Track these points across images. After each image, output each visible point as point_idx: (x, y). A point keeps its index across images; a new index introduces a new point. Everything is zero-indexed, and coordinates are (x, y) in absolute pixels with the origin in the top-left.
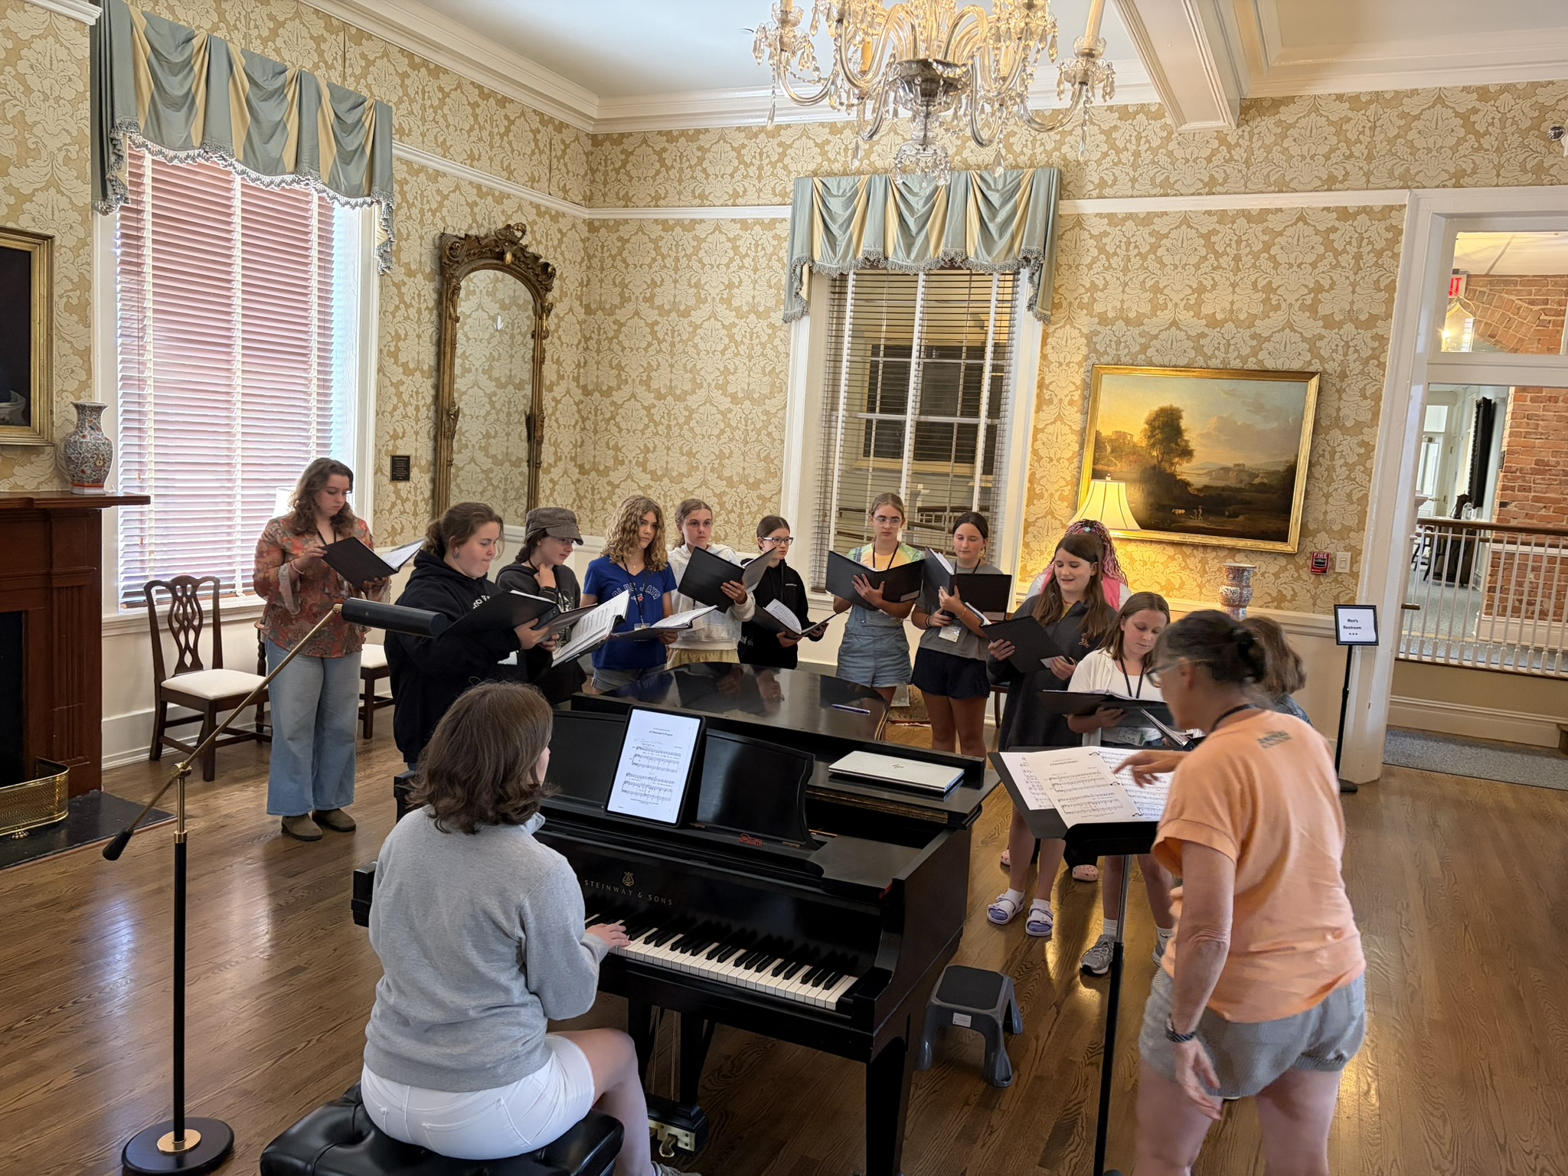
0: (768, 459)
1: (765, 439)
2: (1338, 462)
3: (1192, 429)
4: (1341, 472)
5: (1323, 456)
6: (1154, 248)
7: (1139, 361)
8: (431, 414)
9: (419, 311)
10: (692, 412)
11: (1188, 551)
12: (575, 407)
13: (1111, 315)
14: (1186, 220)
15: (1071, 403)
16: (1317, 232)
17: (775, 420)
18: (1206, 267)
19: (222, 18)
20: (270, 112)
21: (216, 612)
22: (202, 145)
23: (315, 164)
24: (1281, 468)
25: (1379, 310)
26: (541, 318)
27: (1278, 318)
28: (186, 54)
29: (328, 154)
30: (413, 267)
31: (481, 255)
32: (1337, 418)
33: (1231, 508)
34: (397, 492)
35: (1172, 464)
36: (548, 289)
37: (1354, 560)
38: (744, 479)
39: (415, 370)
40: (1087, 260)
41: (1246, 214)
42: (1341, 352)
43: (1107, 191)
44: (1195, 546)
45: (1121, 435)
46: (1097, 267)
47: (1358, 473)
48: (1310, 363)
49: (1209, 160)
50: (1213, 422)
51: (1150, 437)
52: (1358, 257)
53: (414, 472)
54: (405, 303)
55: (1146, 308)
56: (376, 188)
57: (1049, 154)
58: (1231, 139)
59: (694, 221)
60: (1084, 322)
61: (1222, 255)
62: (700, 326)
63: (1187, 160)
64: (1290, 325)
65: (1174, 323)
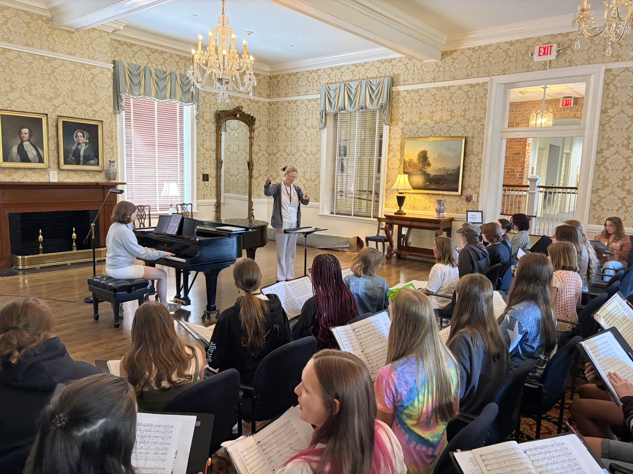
0: (317, 173)
1: (316, 166)
2: (473, 165)
3: (431, 157)
4: (473, 168)
5: (468, 164)
6: (419, 100)
7: (416, 136)
8: (215, 162)
9: (210, 133)
10: (296, 159)
11: (431, 196)
12: (266, 160)
13: (408, 122)
14: (428, 90)
15: (398, 151)
16: (464, 92)
17: (318, 161)
18: (434, 105)
19: (149, 60)
20: (162, 84)
21: (149, 215)
22: (144, 94)
23: (175, 96)
24: (456, 168)
25: (482, 116)
26: (251, 133)
27: (454, 120)
28: (139, 71)
29: (179, 92)
30: (208, 121)
31: (229, 116)
32: (472, 151)
33: (442, 181)
34: (205, 184)
35: (425, 168)
36: (254, 124)
37: (478, 197)
38: (311, 179)
39: (210, 150)
40: (401, 105)
41: (444, 88)
42: (472, 130)
43: (406, 83)
44: (433, 194)
45: (411, 160)
46: (404, 107)
47: (478, 169)
48: (464, 134)
49: (433, 71)
50: (436, 154)
51: (419, 160)
52: (476, 99)
53: (210, 179)
54: (205, 131)
55: (418, 119)
56: (193, 100)
57: (390, 72)
58: (439, 64)
59: (296, 101)
60: (401, 125)
61: (438, 101)
62: (298, 133)
63: (427, 72)
64: (458, 122)
65: (426, 124)
